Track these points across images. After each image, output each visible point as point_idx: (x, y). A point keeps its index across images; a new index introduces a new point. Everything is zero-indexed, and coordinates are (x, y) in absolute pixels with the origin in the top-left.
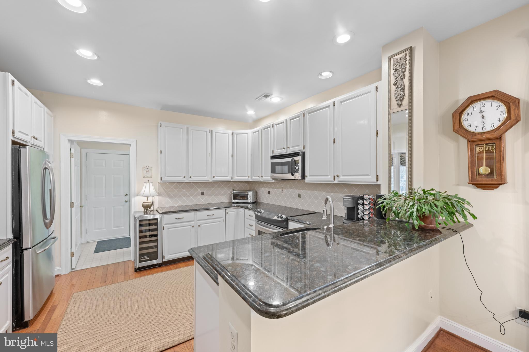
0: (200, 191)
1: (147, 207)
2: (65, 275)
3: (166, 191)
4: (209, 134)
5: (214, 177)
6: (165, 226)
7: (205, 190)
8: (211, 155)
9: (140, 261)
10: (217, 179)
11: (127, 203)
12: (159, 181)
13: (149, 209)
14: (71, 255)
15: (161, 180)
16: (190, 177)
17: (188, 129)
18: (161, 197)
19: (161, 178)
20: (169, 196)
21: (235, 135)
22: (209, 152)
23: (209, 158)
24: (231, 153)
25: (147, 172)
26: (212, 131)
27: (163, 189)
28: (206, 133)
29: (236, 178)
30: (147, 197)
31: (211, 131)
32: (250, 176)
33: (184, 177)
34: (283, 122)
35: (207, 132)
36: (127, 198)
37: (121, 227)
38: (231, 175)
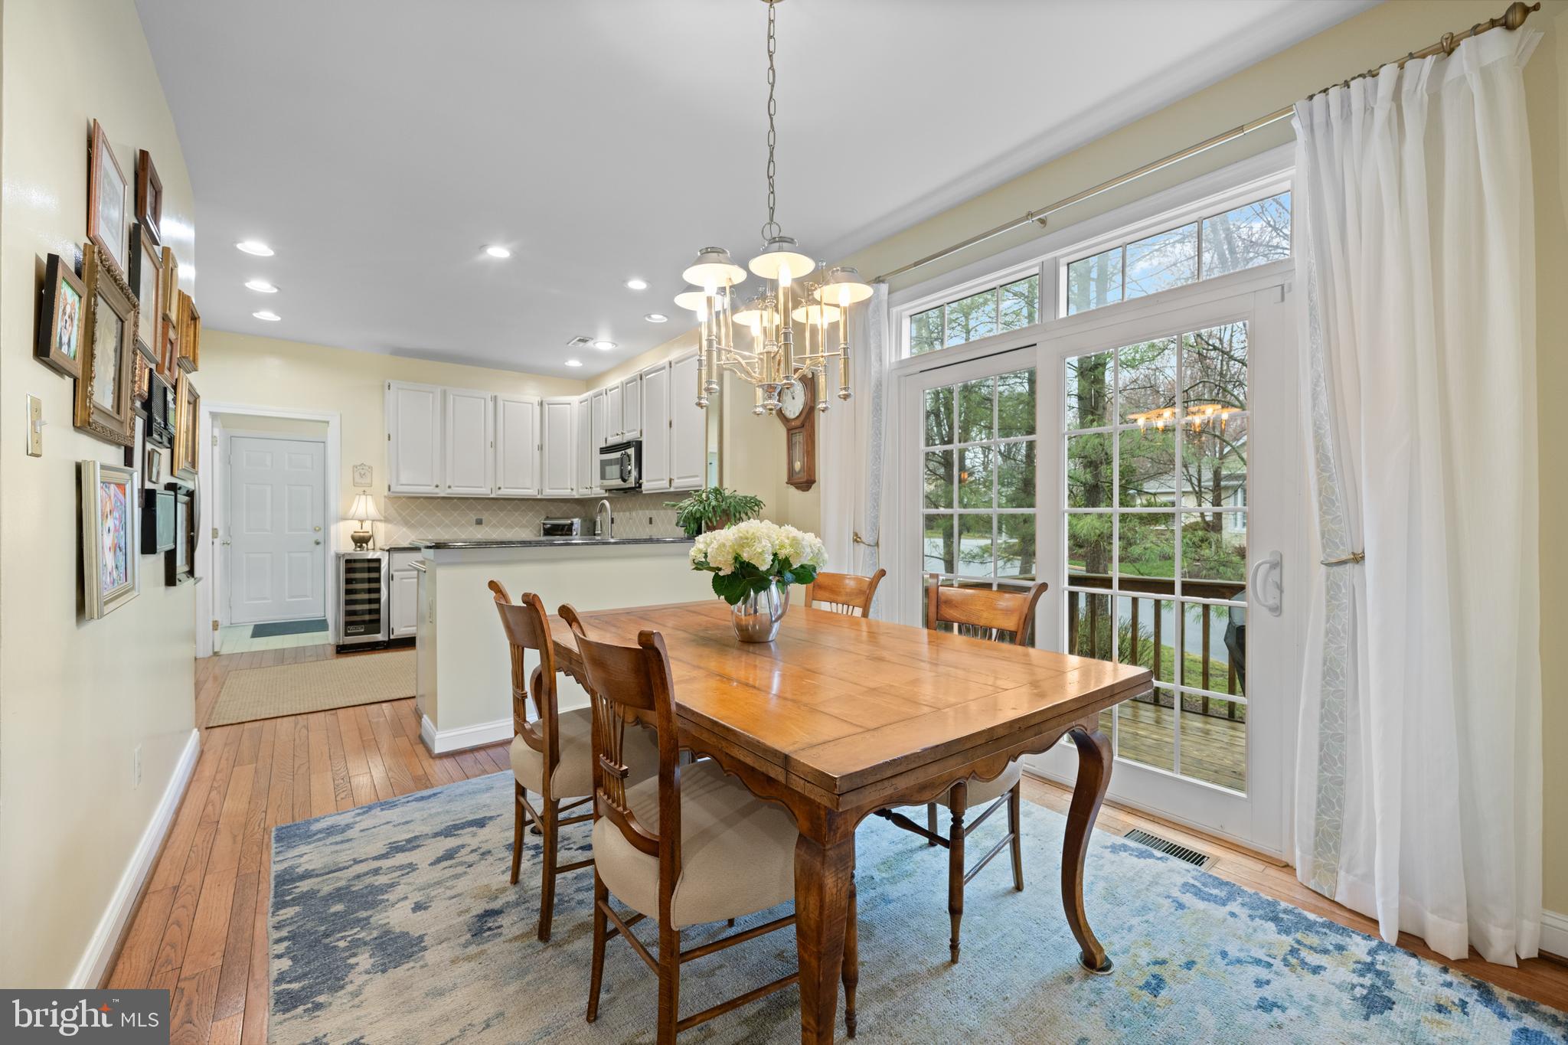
0: (473, 517)
1: (360, 541)
2: (204, 658)
3: (400, 515)
4: (490, 405)
5: (500, 488)
6: (395, 574)
7: (485, 516)
8: (494, 445)
9: (347, 634)
10: (506, 492)
11: (320, 547)
12: (386, 493)
13: (364, 545)
14: (213, 626)
15: (389, 490)
16: (449, 487)
17: (444, 394)
18: (390, 526)
19: (389, 487)
20: (407, 523)
21: (546, 407)
22: (491, 438)
23: (491, 451)
24: (537, 442)
25: (362, 476)
26: (496, 397)
27: (395, 509)
28: (483, 401)
29: (550, 492)
30: (362, 521)
31: (495, 399)
32: (574, 487)
33: (437, 486)
34: (618, 387)
35: (485, 399)
36: (319, 536)
37: (306, 596)
38: (537, 486)
